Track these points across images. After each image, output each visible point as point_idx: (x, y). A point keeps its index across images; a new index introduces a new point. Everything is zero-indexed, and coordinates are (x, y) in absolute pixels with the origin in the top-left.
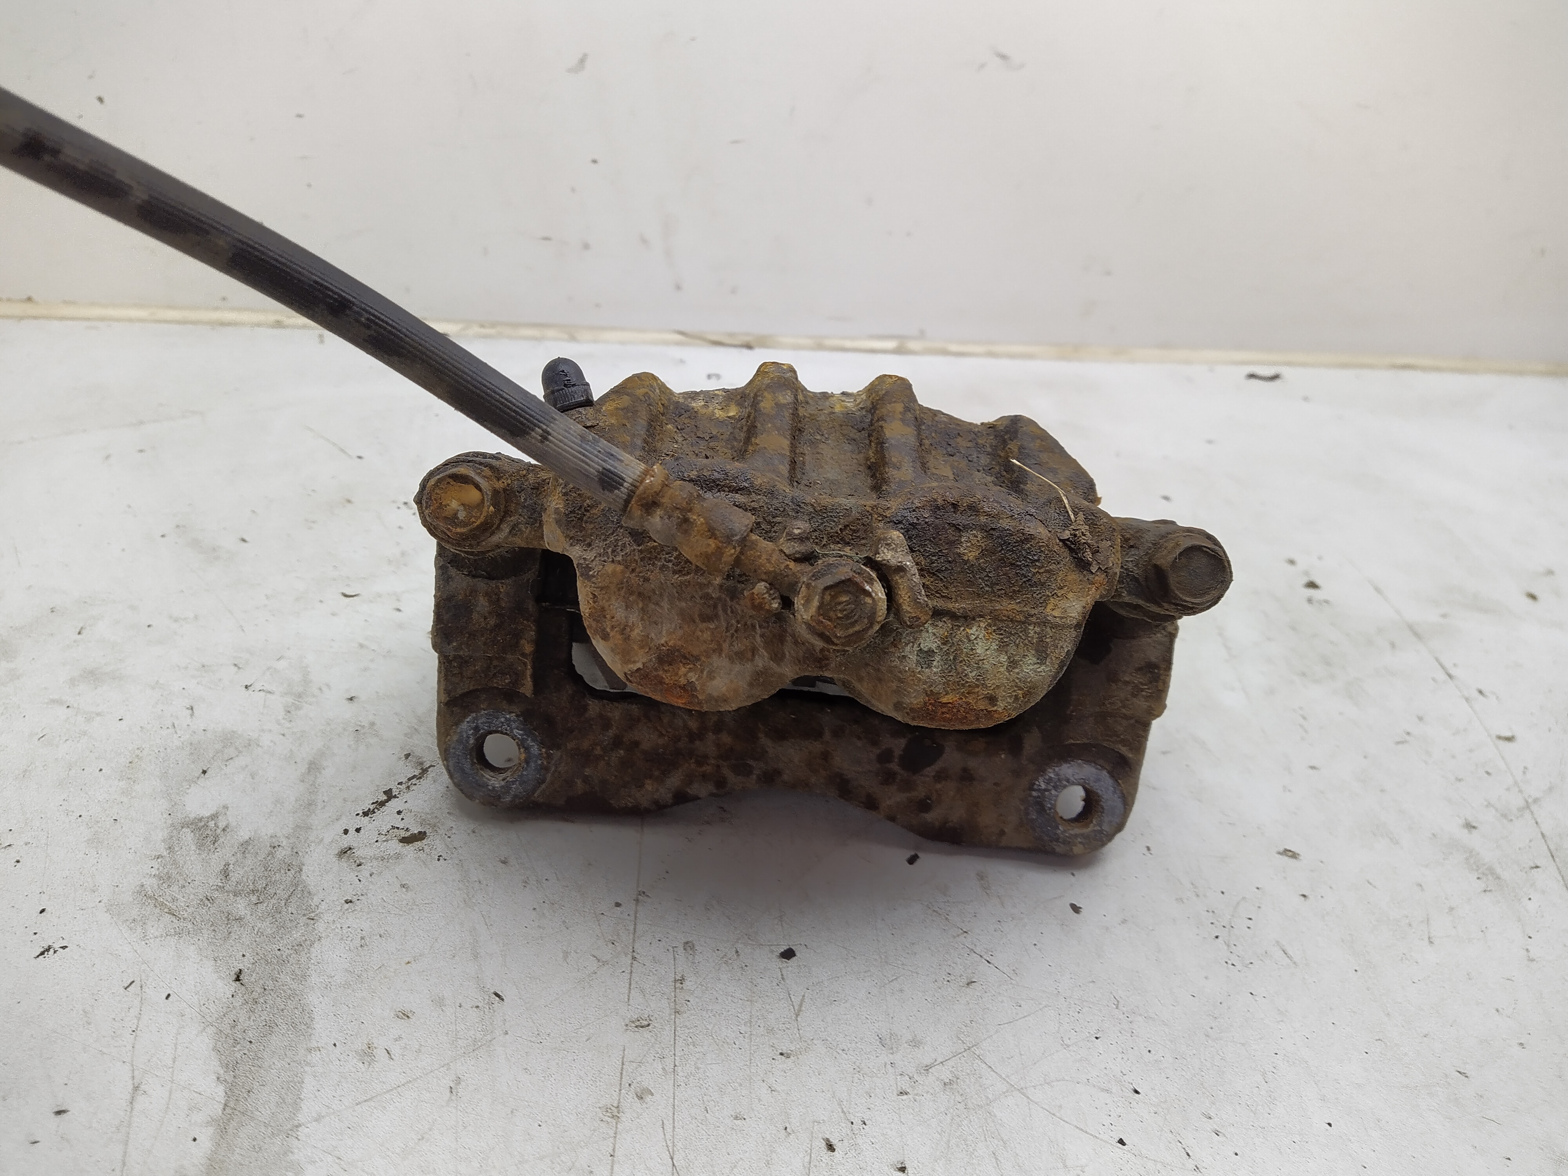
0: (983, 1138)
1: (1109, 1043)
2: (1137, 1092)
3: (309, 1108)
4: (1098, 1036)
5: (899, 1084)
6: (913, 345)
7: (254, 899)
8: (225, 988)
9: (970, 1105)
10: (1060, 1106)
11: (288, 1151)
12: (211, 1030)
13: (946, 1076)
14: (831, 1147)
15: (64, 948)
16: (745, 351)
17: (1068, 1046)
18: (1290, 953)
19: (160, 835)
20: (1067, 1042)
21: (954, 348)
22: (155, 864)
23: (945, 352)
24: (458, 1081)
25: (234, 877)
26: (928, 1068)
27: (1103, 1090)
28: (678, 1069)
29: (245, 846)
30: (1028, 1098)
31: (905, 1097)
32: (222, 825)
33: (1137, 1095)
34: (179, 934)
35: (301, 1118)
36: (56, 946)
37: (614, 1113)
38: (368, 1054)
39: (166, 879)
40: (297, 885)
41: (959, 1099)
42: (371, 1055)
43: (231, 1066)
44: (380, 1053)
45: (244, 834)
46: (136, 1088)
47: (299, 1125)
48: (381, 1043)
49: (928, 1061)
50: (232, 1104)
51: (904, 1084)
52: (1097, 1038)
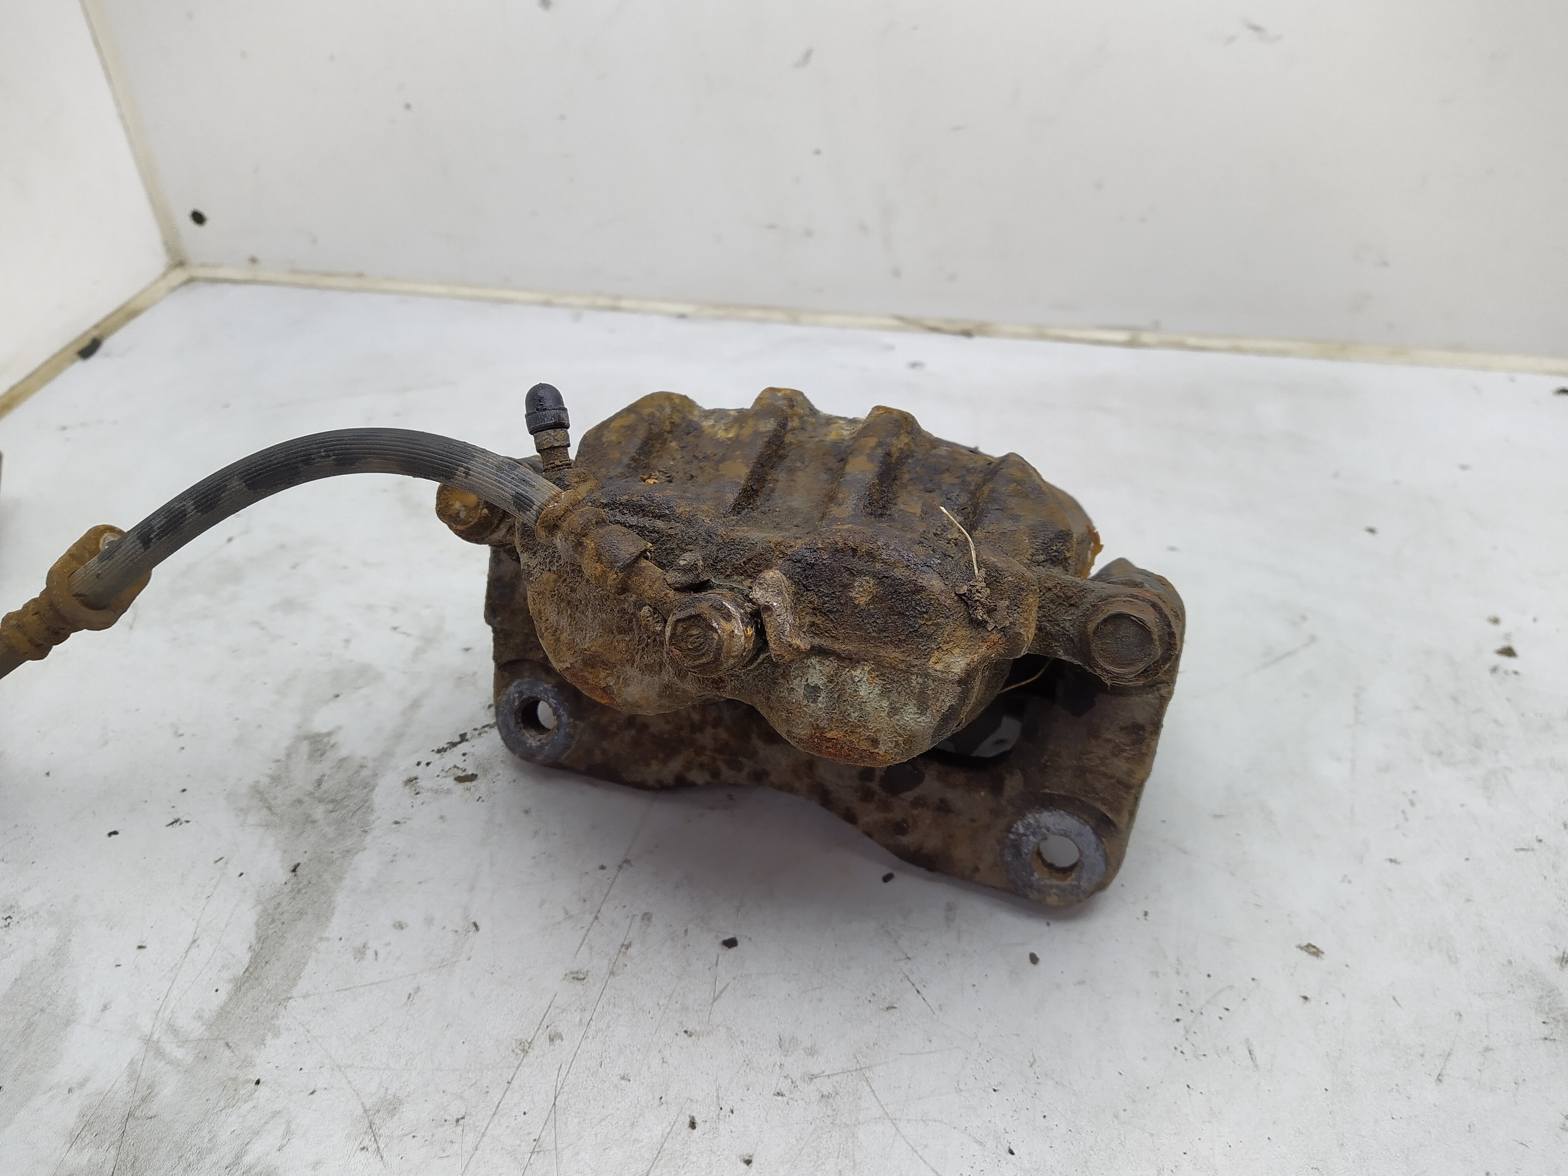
0: (836, 1154)
1: (1005, 1098)
2: (1012, 1153)
3: (303, 985)
4: (996, 1089)
5: (780, 1085)
6: (1146, 337)
7: (331, 807)
8: (282, 875)
9: (838, 1122)
10: (926, 1146)
11: (275, 1016)
12: (259, 908)
13: (827, 1088)
14: (693, 1125)
15: (187, 822)
16: (963, 340)
17: (961, 1091)
18: (1257, 1053)
19: (285, 743)
20: (962, 1086)
21: (1193, 341)
22: (273, 766)
23: (1180, 346)
24: (418, 990)
25: (325, 786)
26: (812, 1077)
27: (977, 1142)
28: (593, 1023)
29: (342, 761)
30: (897, 1129)
31: (780, 1098)
32: (332, 742)
33: (1010, 1156)
34: (267, 826)
35: (295, 992)
36: (183, 819)
37: (525, 1047)
38: (361, 952)
39: (275, 779)
40: (366, 801)
41: (830, 1112)
42: (363, 953)
43: (262, 939)
44: (370, 953)
45: (343, 752)
46: (194, 941)
47: (289, 998)
48: (373, 945)
49: (816, 1071)
50: (251, 970)
51: (784, 1086)
52: (995, 1090)
